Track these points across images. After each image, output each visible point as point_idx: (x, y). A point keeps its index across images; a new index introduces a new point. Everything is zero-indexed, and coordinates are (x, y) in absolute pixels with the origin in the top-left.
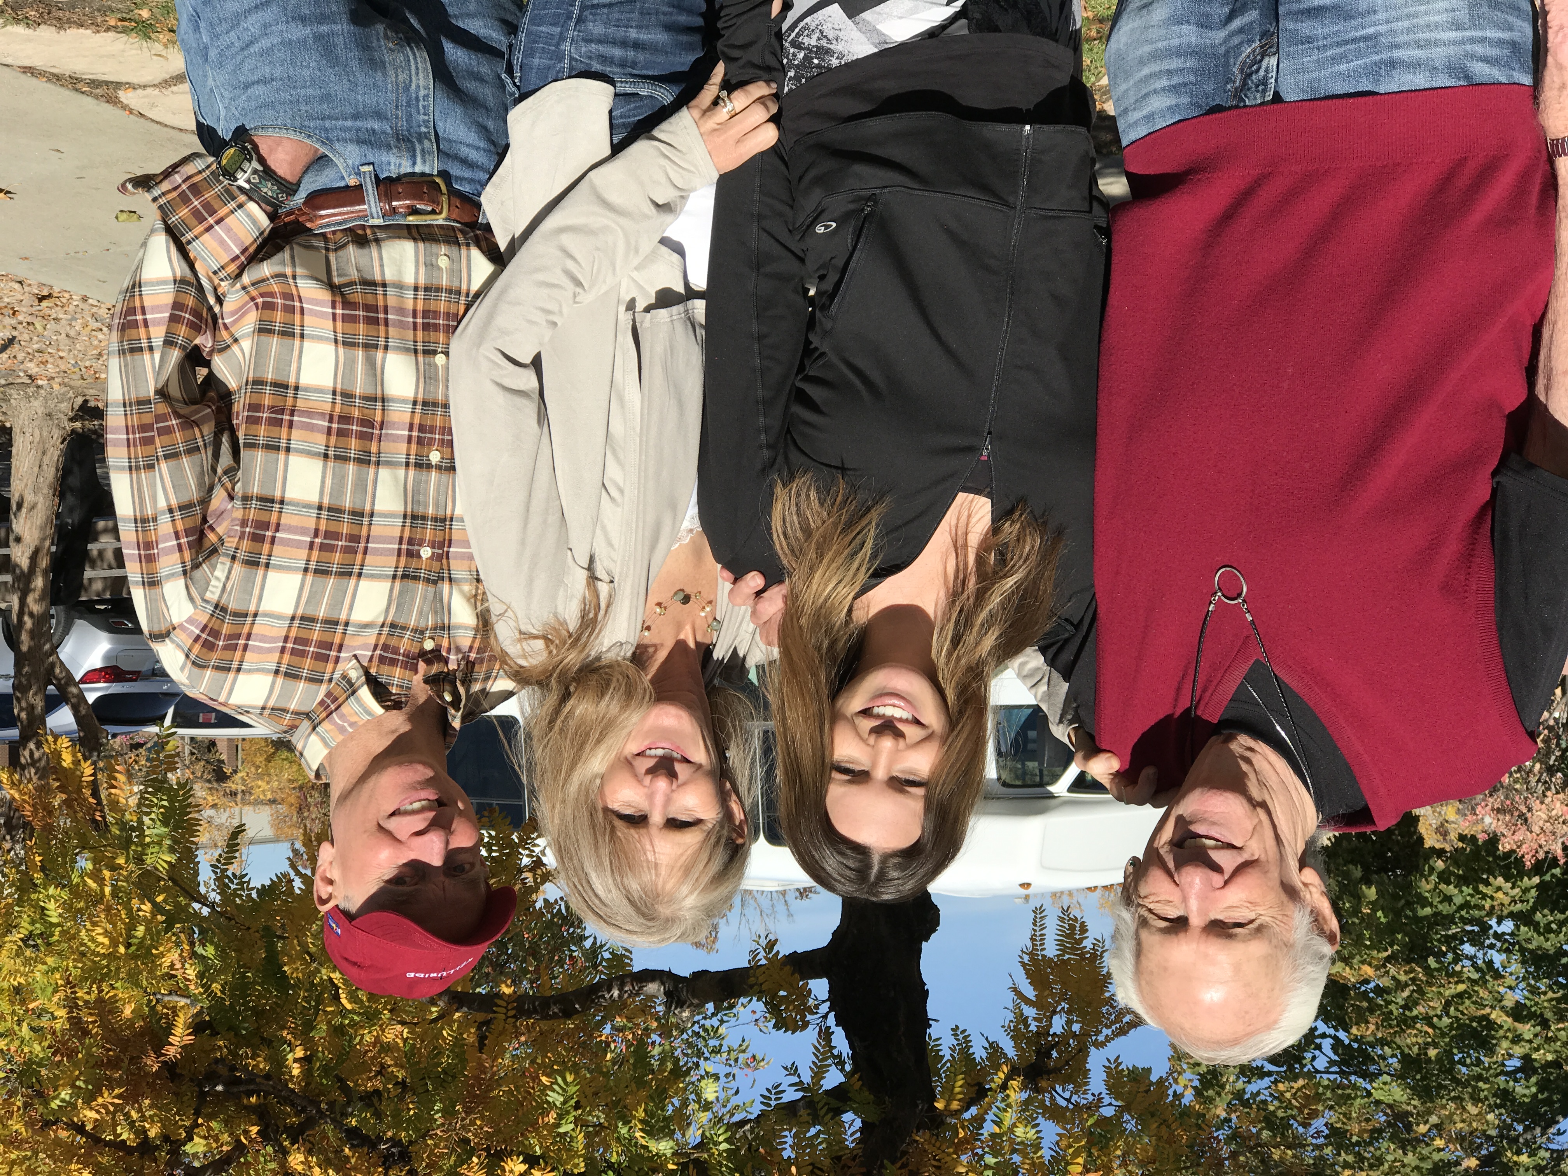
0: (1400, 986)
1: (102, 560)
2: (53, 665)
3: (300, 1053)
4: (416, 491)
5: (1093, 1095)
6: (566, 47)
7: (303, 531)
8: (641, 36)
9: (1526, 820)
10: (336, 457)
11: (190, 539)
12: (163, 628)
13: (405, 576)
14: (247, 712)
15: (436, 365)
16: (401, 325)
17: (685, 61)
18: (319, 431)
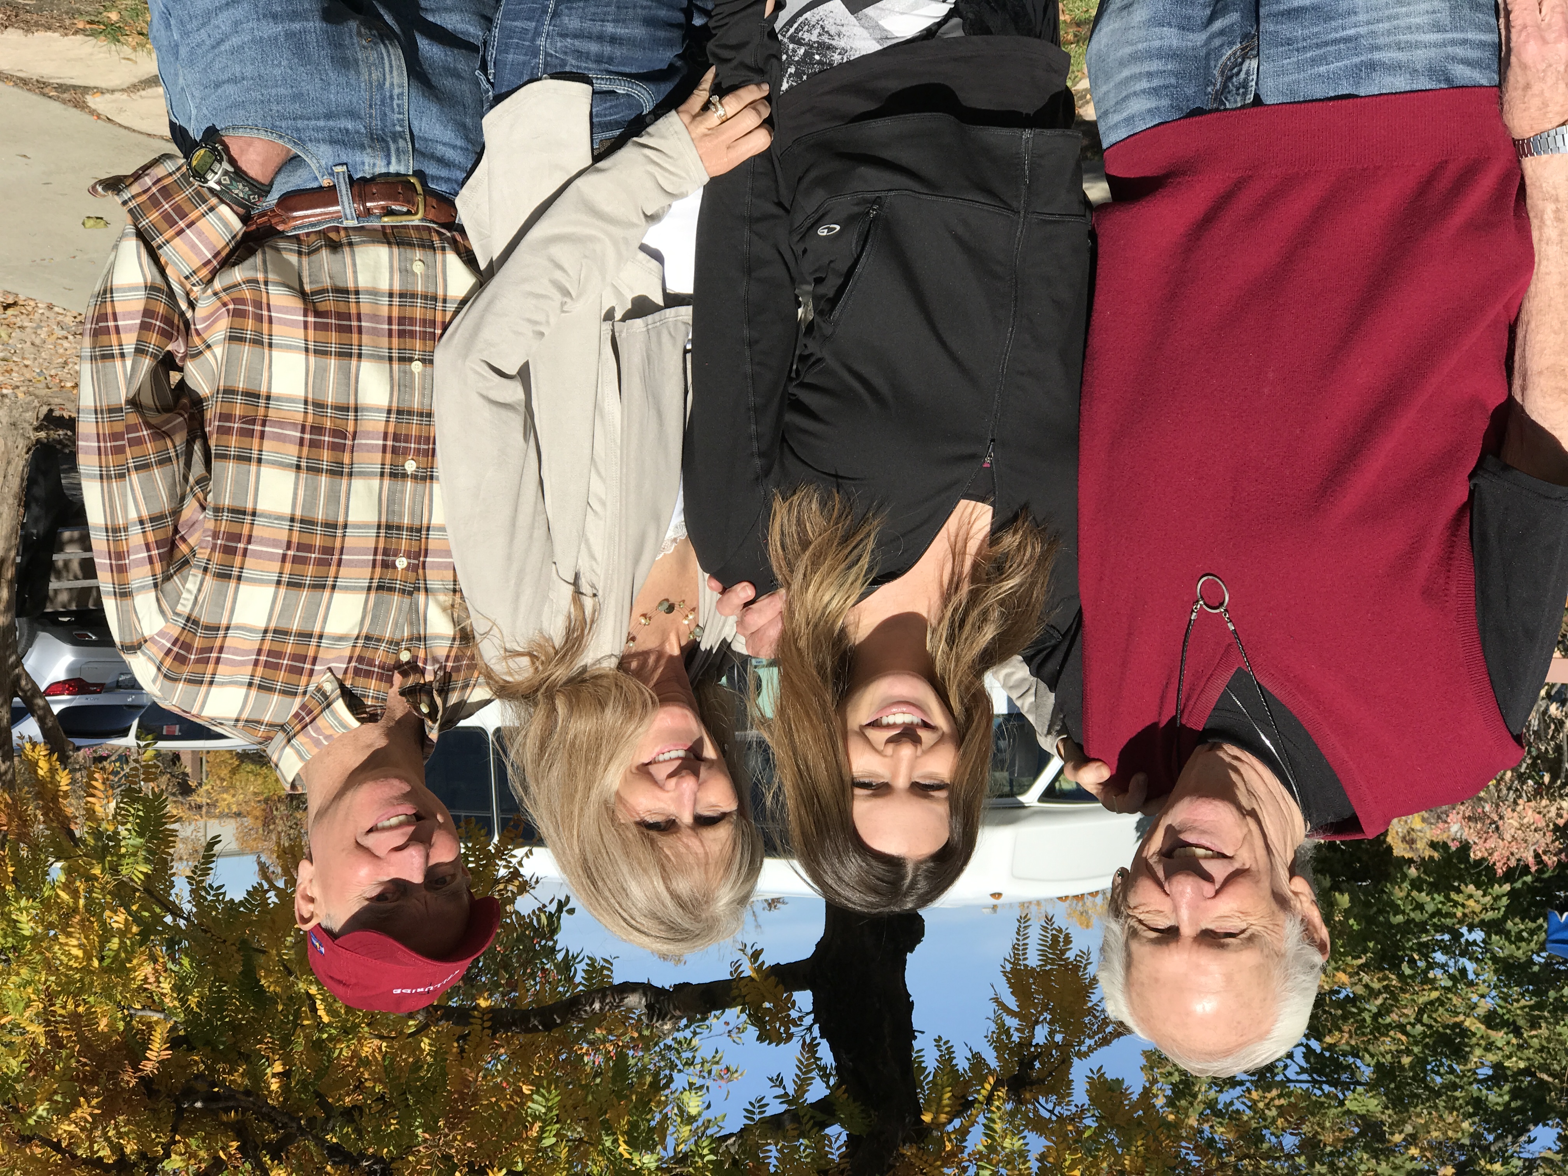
0: (1373, 994)
1: (68, 571)
2: (18, 678)
3: (278, 1068)
4: (391, 501)
5: (1076, 1106)
6: (541, 42)
7: (275, 543)
8: (618, 30)
9: (1497, 828)
10: (309, 469)
11: (161, 551)
12: (135, 639)
13: (380, 588)
14: (221, 724)
15: (412, 373)
16: (375, 332)
17: (665, 57)
18: (290, 442)
